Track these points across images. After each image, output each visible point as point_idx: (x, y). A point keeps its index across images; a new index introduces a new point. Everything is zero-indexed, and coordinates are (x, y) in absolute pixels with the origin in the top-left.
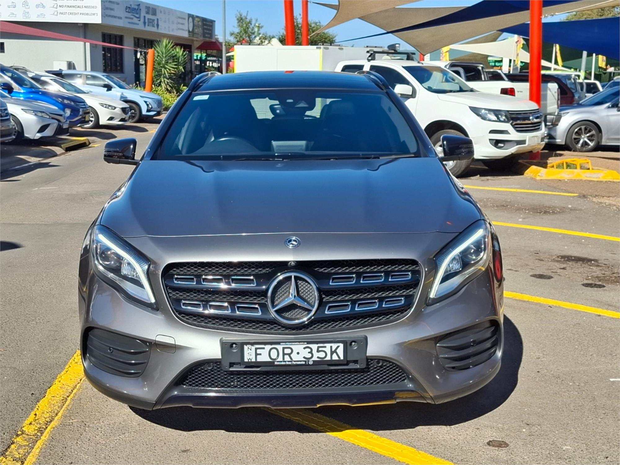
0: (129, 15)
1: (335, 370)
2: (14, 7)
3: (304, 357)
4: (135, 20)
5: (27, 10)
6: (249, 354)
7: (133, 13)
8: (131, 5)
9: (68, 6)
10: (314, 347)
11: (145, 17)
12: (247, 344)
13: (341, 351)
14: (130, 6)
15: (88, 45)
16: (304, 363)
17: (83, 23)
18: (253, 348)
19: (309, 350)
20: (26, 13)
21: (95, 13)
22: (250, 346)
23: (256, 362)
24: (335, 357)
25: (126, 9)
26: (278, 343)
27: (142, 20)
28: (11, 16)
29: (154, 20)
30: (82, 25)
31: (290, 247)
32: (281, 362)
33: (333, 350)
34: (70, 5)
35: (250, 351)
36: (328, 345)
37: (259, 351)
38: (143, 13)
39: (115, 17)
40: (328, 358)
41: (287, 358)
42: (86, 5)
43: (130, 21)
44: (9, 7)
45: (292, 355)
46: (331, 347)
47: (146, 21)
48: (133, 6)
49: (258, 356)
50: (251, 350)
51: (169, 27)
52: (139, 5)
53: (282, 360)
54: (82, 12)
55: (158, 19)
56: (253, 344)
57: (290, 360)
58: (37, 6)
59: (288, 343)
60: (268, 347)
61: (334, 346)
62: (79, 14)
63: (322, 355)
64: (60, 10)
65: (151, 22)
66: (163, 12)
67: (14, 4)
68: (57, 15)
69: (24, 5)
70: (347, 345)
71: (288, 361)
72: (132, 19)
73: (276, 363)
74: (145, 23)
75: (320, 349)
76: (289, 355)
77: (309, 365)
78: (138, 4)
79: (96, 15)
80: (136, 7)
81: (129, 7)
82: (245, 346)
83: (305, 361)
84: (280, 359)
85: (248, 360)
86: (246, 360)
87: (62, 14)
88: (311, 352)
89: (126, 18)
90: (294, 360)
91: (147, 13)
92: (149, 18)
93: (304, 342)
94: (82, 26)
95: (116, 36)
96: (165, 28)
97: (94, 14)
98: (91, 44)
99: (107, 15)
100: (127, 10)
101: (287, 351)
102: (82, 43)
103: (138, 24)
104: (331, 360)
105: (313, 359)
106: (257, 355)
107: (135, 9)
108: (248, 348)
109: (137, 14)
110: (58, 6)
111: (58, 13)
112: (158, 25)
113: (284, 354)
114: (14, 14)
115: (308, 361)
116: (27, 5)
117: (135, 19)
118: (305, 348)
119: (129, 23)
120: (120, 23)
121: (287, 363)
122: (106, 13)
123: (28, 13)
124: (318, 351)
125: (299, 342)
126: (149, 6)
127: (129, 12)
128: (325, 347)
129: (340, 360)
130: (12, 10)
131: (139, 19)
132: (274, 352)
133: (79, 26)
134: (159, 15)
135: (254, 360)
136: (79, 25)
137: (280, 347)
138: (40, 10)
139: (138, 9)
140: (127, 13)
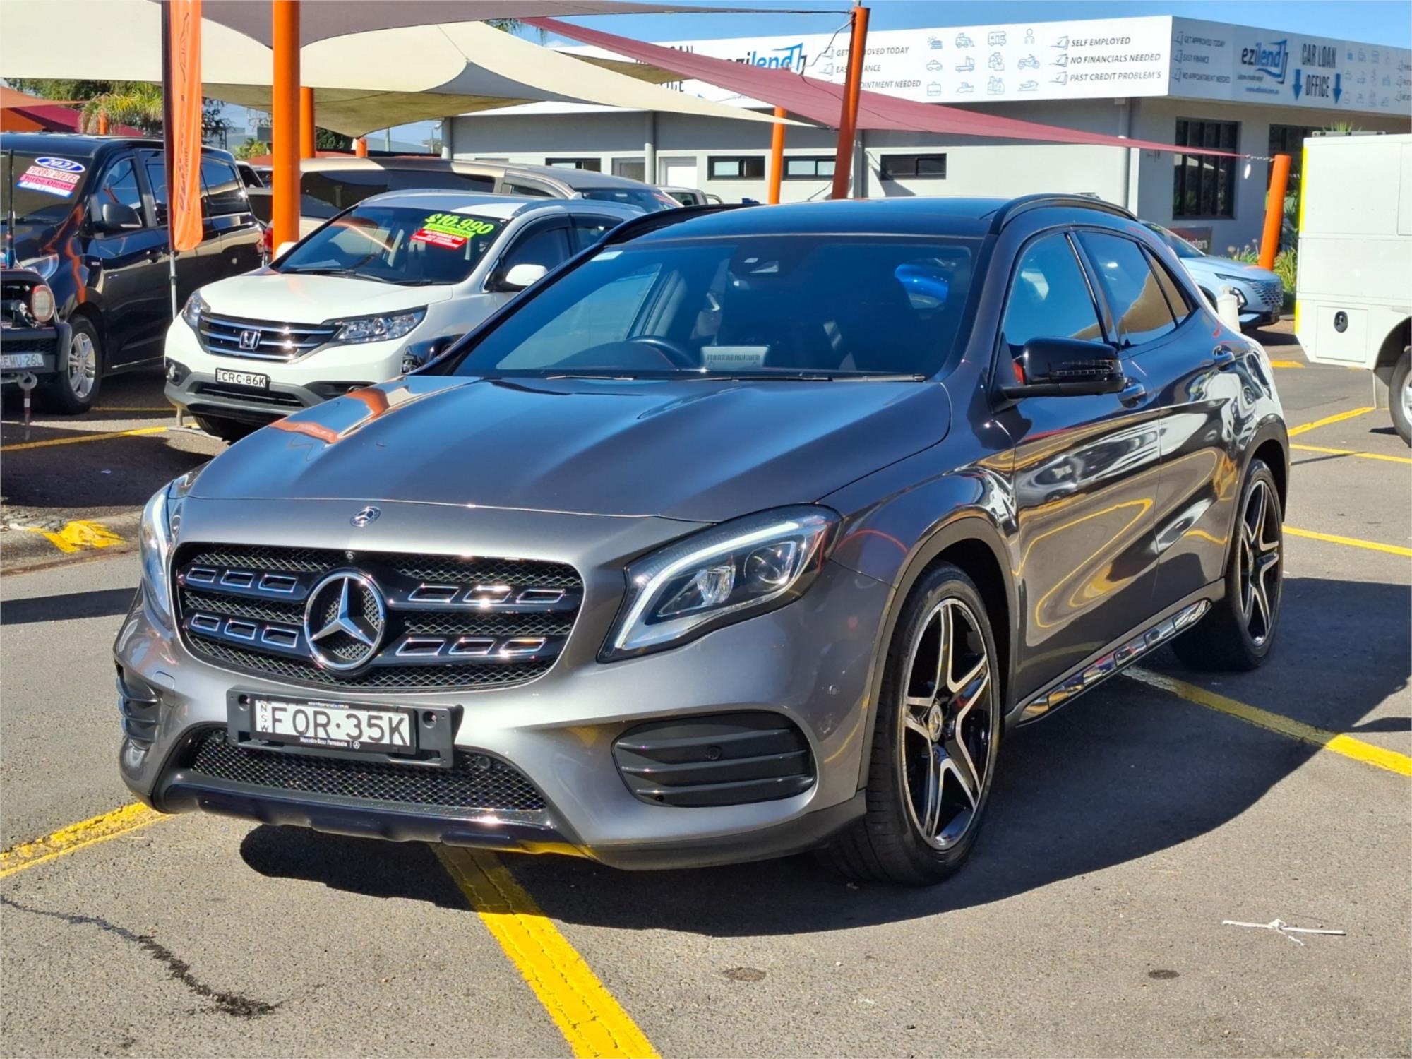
0: (1250, 70)
1: (398, 764)
2: (970, 70)
3: (348, 735)
4: (1269, 82)
5: (998, 75)
6: (264, 718)
7: (1263, 64)
8: (1258, 45)
9: (1093, 60)
10: (363, 715)
11: (1298, 73)
12: (260, 698)
13: (405, 728)
14: (1255, 48)
15: (1135, 153)
16: (346, 745)
17: (1127, 99)
18: (270, 706)
19: (355, 722)
20: (995, 82)
21: (1155, 70)
22: (265, 703)
23: (274, 734)
24: (397, 741)
25: (1244, 56)
26: (304, 702)
27: (1290, 79)
28: (961, 90)
29: (1325, 79)
30: (1123, 102)
31: (362, 525)
32: (310, 738)
33: (394, 725)
34: (1096, 55)
35: (264, 712)
36: (385, 715)
37: (278, 715)
38: (1295, 62)
39: (1208, 78)
40: (386, 741)
41: (321, 732)
42: (1134, 54)
43: (1255, 84)
44: (960, 70)
45: (328, 728)
46: (390, 719)
47: (1303, 81)
48: (1266, 47)
49: (277, 724)
50: (265, 710)
51: (1373, 95)
52: (1285, 42)
53: (313, 735)
54: (1123, 72)
55: (1338, 77)
56: (269, 699)
57: (325, 736)
58: (1022, 64)
59: (319, 704)
60: (292, 708)
61: (396, 717)
62: (1117, 76)
63: (376, 733)
64: (1073, 69)
65: (1316, 85)
66: (1355, 57)
67: (972, 62)
68: (1064, 83)
69: (991, 64)
70: (419, 718)
71: (322, 739)
72: (1260, 79)
73: (303, 740)
74: (1297, 88)
75: (373, 721)
76: (325, 726)
77: (354, 750)
78: (1281, 40)
79: (1156, 75)
80: (1275, 49)
81: (1252, 51)
82: (257, 702)
83: (348, 742)
84: (311, 733)
85: (262, 729)
86: (259, 729)
87: (1077, 79)
88: (358, 726)
89: (1242, 77)
90: (333, 737)
91: (1308, 61)
92: (1311, 74)
93: (345, 704)
94: (1124, 106)
95: (1217, 126)
96: (1361, 97)
97: (1151, 75)
98: (1142, 150)
99: (1185, 75)
100: (1246, 59)
101: (322, 719)
102: (1121, 150)
103: (1277, 92)
104: (391, 745)
105: (362, 740)
106: (275, 720)
107: (1271, 53)
108: (262, 707)
109: (1276, 65)
110: (1070, 60)
111: (1066, 76)
112: (1337, 92)
113: (317, 725)
114: (968, 86)
115: (353, 742)
116: (999, 64)
117: (1268, 78)
118: (349, 716)
119: (1250, 90)
120: (1223, 93)
121: (320, 742)
122: (1184, 71)
123: (1000, 81)
124: (370, 725)
125: (337, 703)
126: (1312, 44)
127: (1251, 63)
128: (380, 718)
129: (405, 747)
130: (966, 76)
131: (1280, 79)
132: (301, 719)
133: (1119, 106)
134: (1342, 66)
135: (270, 730)
136: (1116, 103)
137: (309, 710)
138: (1029, 74)
139: (1279, 53)
140: (1246, 66)
